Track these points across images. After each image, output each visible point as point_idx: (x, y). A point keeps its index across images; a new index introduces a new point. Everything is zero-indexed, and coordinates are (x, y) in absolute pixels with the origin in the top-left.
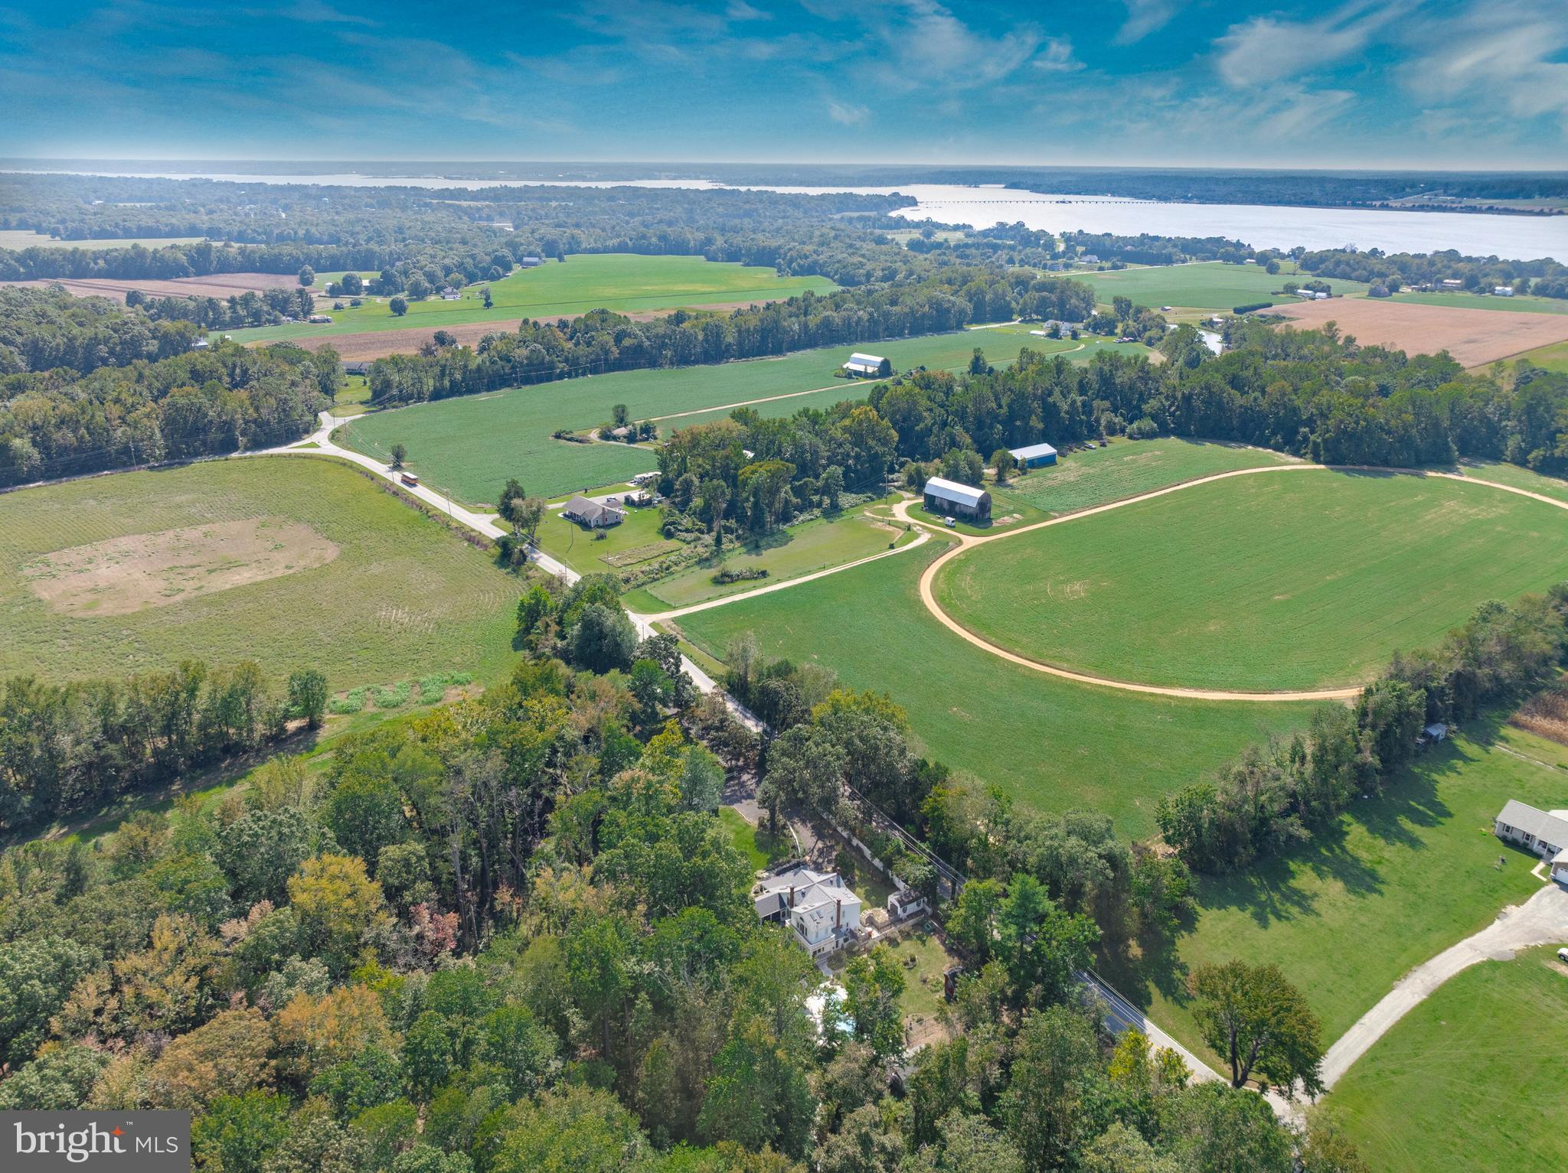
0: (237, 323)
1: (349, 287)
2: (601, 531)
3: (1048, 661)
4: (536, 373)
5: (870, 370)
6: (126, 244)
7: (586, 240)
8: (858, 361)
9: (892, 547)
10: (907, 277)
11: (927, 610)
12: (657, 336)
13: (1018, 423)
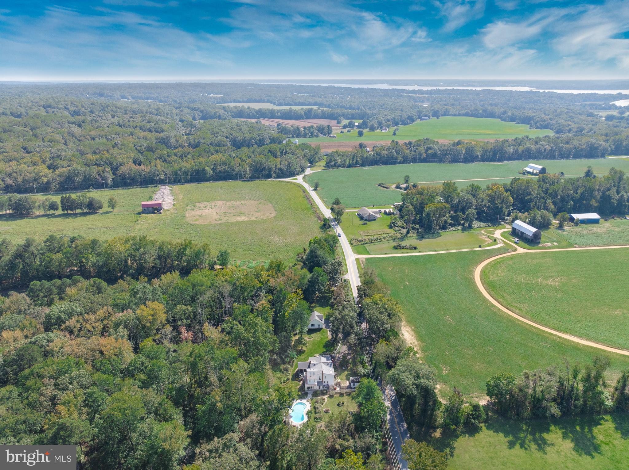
0: (305, 136)
1: (351, 125)
2: (365, 222)
3: (510, 308)
4: (390, 161)
5: (535, 172)
6: (288, 108)
7: (452, 111)
8: (531, 167)
9: (480, 247)
10: (588, 132)
11: (473, 276)
12: (443, 150)
13: (584, 202)
